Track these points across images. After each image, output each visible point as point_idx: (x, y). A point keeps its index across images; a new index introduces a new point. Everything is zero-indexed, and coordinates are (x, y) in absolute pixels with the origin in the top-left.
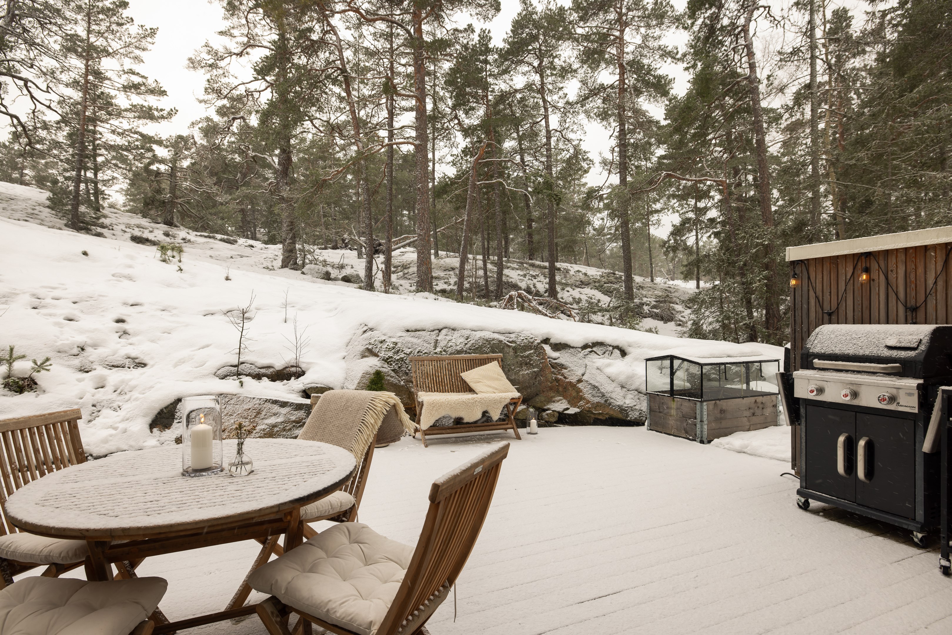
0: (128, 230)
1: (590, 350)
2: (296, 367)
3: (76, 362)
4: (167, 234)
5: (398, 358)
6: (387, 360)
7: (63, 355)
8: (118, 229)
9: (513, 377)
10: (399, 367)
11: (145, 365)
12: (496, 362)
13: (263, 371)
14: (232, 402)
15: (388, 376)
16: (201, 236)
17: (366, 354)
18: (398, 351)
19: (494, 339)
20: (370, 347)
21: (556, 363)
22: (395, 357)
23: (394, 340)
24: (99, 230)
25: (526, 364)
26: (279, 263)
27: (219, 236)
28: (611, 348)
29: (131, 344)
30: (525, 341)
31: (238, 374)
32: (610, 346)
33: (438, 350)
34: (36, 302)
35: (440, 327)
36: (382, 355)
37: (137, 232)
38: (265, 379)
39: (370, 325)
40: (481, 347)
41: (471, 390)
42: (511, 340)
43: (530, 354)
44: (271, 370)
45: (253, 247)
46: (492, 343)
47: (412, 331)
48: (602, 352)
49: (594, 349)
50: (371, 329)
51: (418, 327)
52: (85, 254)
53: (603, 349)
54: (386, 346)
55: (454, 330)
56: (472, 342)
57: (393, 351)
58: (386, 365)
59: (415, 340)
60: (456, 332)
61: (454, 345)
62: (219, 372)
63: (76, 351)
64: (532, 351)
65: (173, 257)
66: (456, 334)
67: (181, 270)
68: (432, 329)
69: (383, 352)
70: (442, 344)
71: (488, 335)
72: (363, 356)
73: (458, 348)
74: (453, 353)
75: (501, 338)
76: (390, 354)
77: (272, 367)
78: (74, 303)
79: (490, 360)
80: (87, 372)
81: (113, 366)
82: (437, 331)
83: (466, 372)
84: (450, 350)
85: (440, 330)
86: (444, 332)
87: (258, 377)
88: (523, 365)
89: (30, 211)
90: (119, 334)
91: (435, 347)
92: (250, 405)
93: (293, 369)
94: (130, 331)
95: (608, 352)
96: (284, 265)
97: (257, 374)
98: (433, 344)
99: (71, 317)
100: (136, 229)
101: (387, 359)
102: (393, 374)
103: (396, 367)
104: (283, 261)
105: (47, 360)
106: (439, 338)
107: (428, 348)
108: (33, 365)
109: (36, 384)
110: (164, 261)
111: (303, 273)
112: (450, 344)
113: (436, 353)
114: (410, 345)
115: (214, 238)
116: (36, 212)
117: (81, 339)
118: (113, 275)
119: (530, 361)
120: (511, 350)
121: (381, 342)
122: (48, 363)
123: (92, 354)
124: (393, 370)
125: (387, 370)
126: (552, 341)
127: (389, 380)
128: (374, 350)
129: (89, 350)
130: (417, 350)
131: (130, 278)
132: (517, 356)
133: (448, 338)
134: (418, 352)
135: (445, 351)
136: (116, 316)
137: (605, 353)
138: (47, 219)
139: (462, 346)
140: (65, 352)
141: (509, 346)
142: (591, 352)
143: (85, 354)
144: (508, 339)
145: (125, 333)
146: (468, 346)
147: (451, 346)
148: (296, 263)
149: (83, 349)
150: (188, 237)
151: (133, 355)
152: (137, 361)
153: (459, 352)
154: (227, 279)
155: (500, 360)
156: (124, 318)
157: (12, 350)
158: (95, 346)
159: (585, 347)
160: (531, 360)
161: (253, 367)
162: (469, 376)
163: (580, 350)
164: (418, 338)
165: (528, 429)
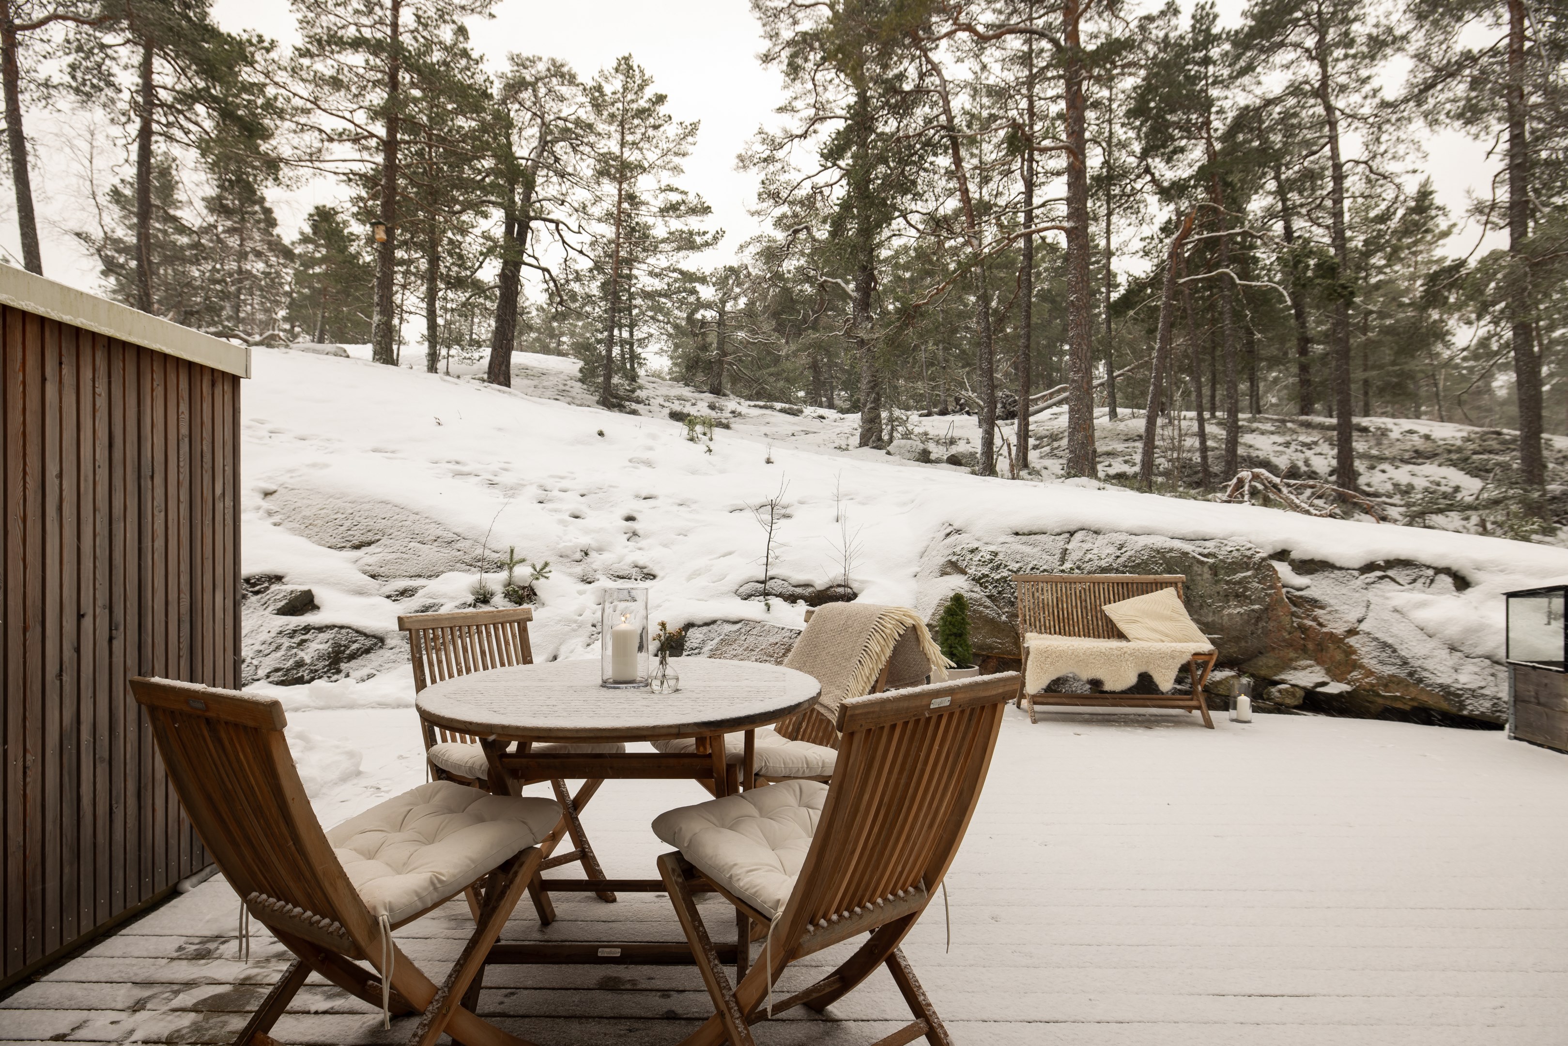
0: (666, 404)
1: (1379, 573)
2: (844, 586)
3: (579, 569)
4: (712, 407)
5: (998, 577)
6: (978, 580)
7: (565, 560)
8: (655, 402)
9: (1210, 619)
10: (999, 593)
11: (654, 577)
12: (1171, 590)
13: (799, 590)
14: (754, 632)
15: (980, 605)
16: (755, 406)
17: (948, 570)
18: (998, 567)
19: (1171, 550)
20: (954, 559)
21: (1301, 597)
22: (992, 575)
23: (993, 548)
24: (634, 406)
25: (1237, 596)
26: (856, 440)
27: (778, 405)
28: (1431, 572)
29: (640, 549)
30: (1235, 554)
31: (766, 594)
32: (1428, 567)
33: (1067, 565)
34: (542, 495)
35: (1072, 528)
36: (971, 571)
37: (677, 407)
38: (801, 602)
39: (957, 525)
40: (1145, 563)
41: (1121, 636)
42: (1206, 551)
43: (1245, 577)
44: (810, 590)
45: (823, 418)
46: (1168, 555)
47: (1024, 534)
48: (1409, 579)
49: (1390, 573)
50: (958, 531)
51: (1034, 528)
52: (601, 434)
53: (1413, 573)
54: (979, 557)
55: (1096, 532)
56: (1128, 554)
57: (990, 566)
58: (977, 588)
59: (1027, 549)
60: (1100, 537)
61: (1095, 557)
62: (741, 590)
63: (578, 555)
64: (1249, 573)
65: (705, 434)
66: (1101, 540)
67: (710, 451)
68: (1058, 530)
69: (974, 568)
70: (1074, 556)
71: (1160, 542)
72: (943, 573)
73: (1103, 564)
74: (1094, 572)
75: (1187, 547)
76: (985, 570)
77: (812, 586)
78: (582, 496)
79: (1160, 585)
80: (590, 583)
81: (618, 577)
82: (1067, 535)
83: (1113, 604)
84: (1088, 567)
85: (1072, 534)
86: (1079, 536)
87: (792, 599)
88: (1231, 598)
89: (561, 387)
90: (627, 536)
91: (1063, 560)
92: (777, 638)
93: (841, 590)
94: (640, 532)
95: (1422, 580)
96: (863, 443)
97: (791, 595)
98: (1058, 556)
99: (578, 514)
100: (677, 402)
101: (980, 578)
102: (988, 602)
103: (995, 592)
104: (862, 436)
105: (546, 564)
106: (1069, 547)
107: (1049, 562)
108: (532, 570)
109: (535, 594)
110: (692, 439)
111: (889, 453)
112: (1089, 556)
113: (1063, 571)
114: (1018, 557)
115: (772, 408)
116: (567, 388)
117: (584, 541)
118: (630, 461)
119: (1245, 591)
120: (1206, 569)
121: (972, 551)
122: (547, 569)
123: (597, 560)
124: (988, 597)
125: (978, 596)
126: (1294, 555)
127: (981, 612)
128: (959, 563)
129: (593, 554)
130: (1031, 566)
131: (649, 464)
132: (1217, 582)
133: (1086, 546)
134: (1032, 569)
135: (1079, 568)
136: (626, 512)
137: (1414, 581)
138: (579, 396)
139: (1110, 560)
140: (567, 556)
141: (1202, 563)
142: (1381, 578)
143: (589, 560)
144: (1201, 550)
145: (635, 534)
146: (1121, 560)
147: (1090, 560)
148: (880, 439)
149: (586, 554)
150: (739, 409)
151: (641, 563)
152: (645, 571)
153: (1104, 570)
154: (768, 461)
155: (1180, 585)
156: (635, 515)
157: (512, 551)
158: (600, 550)
159: (1370, 567)
160: (1246, 589)
161: (786, 584)
162: (1117, 611)
163: (1356, 573)
164: (1034, 545)
165: (1232, 713)
